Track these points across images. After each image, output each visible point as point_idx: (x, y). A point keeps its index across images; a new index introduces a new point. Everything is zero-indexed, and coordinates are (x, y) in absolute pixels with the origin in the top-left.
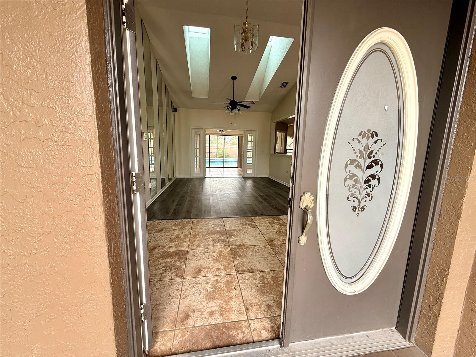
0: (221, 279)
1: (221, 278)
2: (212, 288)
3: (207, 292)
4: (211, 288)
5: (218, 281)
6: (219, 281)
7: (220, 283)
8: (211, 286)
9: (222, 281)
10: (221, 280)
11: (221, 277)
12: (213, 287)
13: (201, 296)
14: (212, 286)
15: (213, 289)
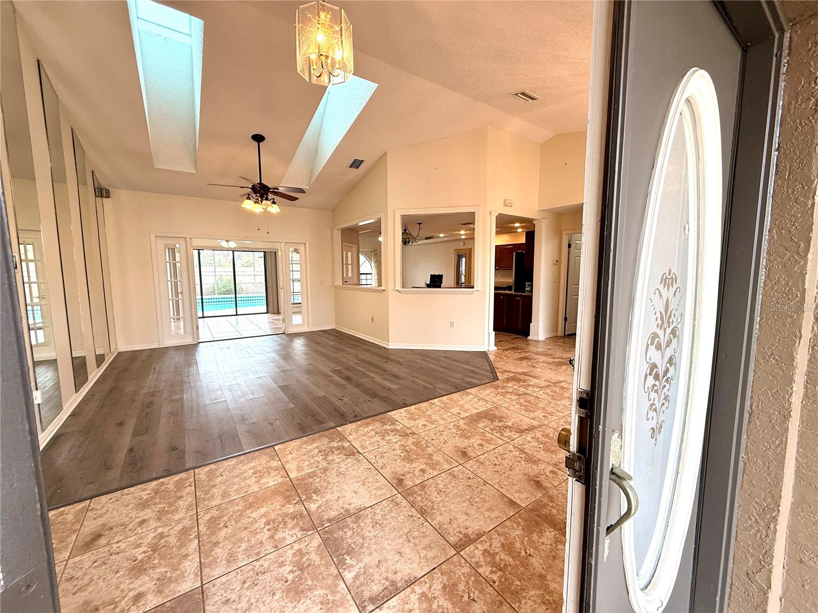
0: (308, 545)
1: (306, 543)
2: (295, 571)
3: (287, 584)
4: (292, 571)
5: (302, 551)
6: (304, 551)
7: (308, 553)
8: (291, 568)
9: (311, 549)
10: (308, 548)
11: (305, 541)
12: (296, 568)
13: (276, 598)
14: (294, 566)
15: (297, 573)
